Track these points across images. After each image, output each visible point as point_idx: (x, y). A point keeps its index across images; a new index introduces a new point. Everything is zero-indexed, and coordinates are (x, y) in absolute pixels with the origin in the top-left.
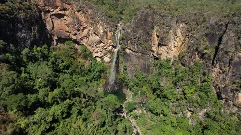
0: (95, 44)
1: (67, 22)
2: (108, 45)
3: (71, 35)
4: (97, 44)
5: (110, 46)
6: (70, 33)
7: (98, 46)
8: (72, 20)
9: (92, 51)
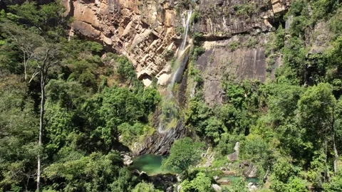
0: (141, 45)
1: (98, 11)
2: (166, 38)
3: (102, 36)
4: (146, 45)
5: (169, 42)
6: (102, 30)
7: (146, 49)
8: (106, 6)
9: (134, 62)
